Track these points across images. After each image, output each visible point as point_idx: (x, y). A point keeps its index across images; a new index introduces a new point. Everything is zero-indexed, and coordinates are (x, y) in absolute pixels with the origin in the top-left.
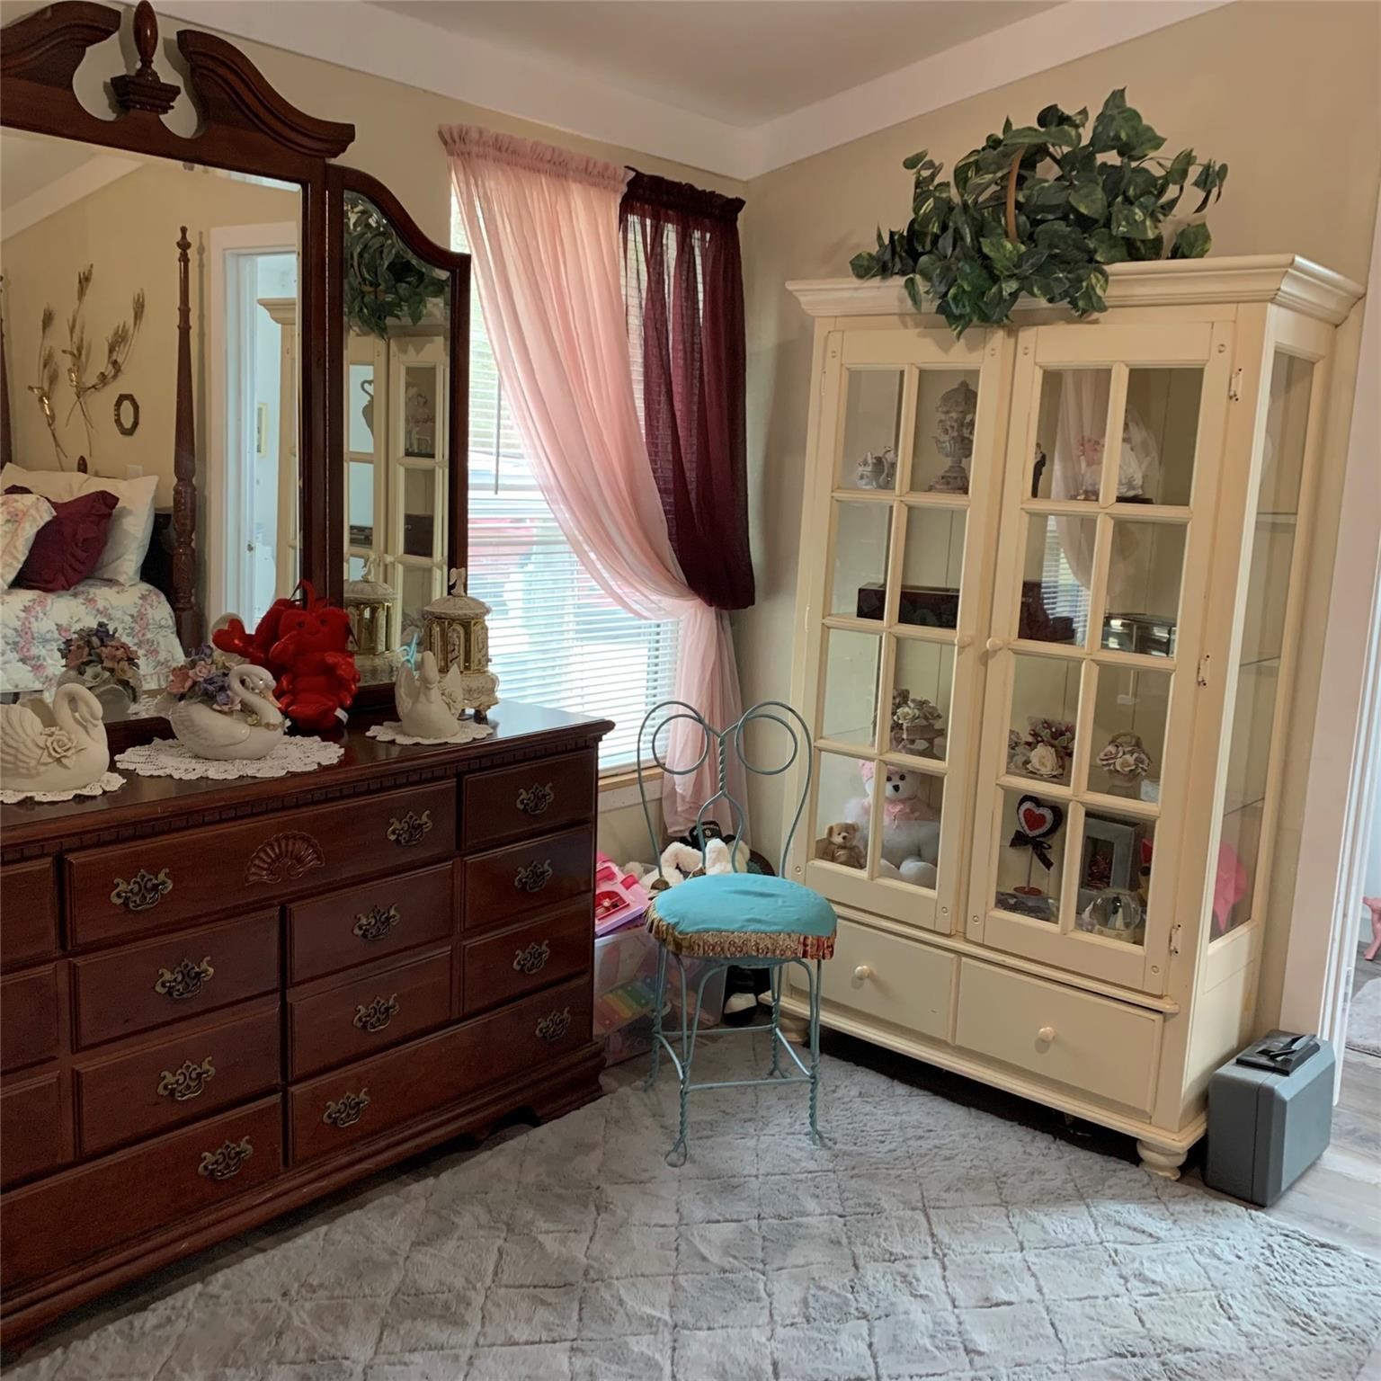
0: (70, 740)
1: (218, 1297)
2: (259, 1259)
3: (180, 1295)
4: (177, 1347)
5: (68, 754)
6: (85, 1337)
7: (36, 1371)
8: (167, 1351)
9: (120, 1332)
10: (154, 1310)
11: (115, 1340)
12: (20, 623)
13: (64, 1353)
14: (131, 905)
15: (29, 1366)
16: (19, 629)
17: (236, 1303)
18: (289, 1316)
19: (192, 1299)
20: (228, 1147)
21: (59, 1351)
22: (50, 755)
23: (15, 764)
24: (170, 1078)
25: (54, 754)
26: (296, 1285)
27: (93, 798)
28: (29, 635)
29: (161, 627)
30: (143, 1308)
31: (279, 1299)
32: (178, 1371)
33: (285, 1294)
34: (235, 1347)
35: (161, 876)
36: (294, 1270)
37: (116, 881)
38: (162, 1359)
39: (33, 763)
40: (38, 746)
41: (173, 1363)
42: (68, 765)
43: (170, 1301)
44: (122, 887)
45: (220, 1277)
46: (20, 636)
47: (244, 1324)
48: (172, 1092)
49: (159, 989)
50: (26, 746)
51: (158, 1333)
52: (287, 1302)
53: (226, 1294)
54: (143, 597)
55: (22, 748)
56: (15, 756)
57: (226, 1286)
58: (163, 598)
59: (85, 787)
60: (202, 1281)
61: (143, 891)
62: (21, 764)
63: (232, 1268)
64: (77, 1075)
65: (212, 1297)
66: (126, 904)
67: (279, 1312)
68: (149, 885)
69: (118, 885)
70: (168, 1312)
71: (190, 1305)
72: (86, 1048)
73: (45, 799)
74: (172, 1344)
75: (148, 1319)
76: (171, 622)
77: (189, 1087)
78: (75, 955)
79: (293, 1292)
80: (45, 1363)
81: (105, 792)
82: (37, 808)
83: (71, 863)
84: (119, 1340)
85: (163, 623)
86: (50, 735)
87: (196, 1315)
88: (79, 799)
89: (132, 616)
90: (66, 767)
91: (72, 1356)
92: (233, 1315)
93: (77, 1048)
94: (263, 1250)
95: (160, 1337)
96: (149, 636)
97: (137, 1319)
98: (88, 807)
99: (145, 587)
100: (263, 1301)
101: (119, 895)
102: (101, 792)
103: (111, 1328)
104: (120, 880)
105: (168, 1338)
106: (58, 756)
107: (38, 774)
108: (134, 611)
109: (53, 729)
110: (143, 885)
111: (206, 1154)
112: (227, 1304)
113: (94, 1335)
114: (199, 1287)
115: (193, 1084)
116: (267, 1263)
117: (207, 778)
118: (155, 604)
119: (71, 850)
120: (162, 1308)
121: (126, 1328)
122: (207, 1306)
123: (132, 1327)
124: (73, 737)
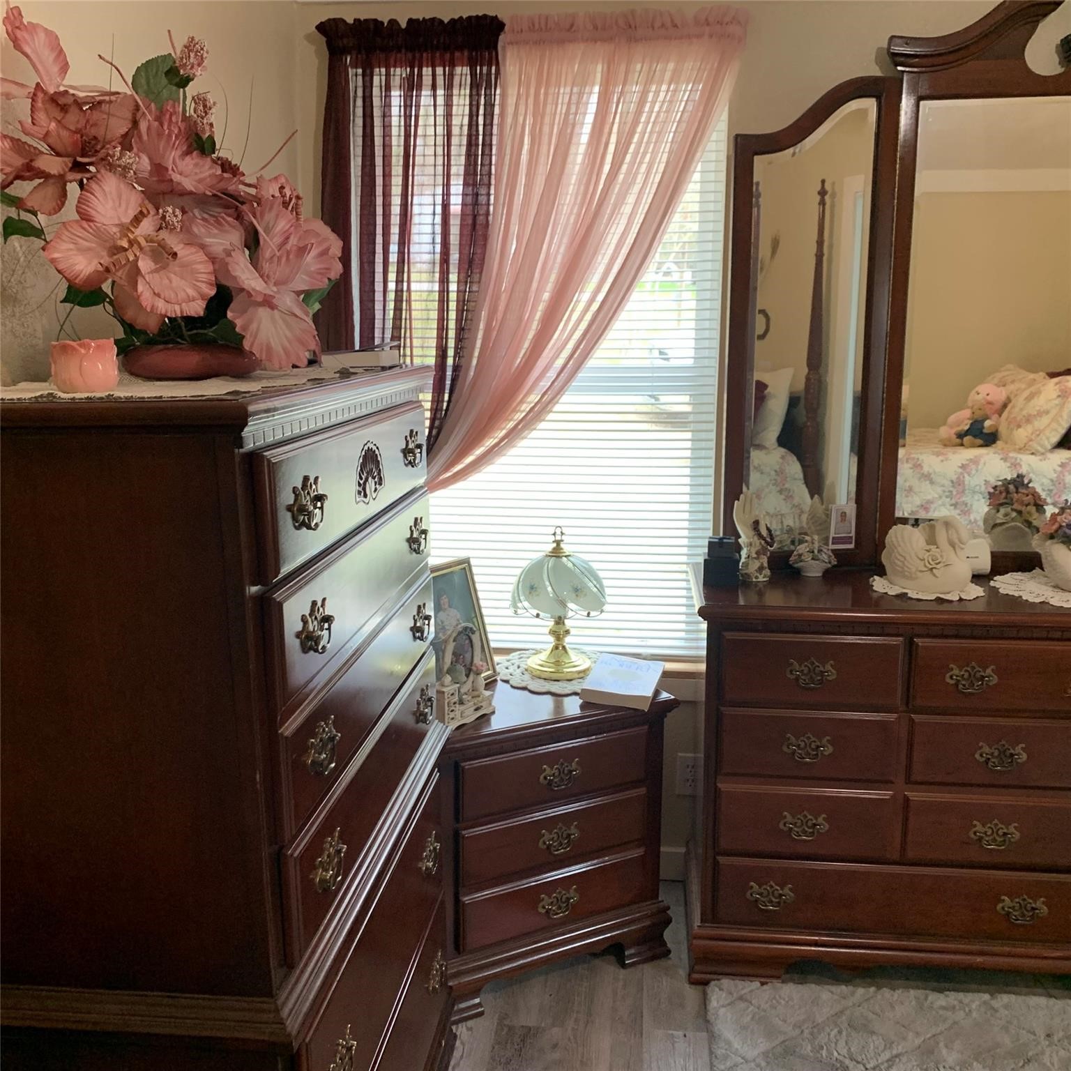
0: (941, 556)
1: (996, 1011)
2: (1042, 1001)
3: (970, 996)
4: (951, 1028)
5: (938, 566)
6: (894, 989)
7: (853, 994)
8: (941, 1027)
9: (917, 998)
10: (947, 996)
11: (911, 1002)
12: (1055, 475)
13: (875, 992)
14: (961, 686)
15: (851, 988)
16: (1055, 479)
17: (1008, 1022)
18: (1043, 1053)
19: (977, 1003)
20: (1024, 900)
21: (872, 989)
22: (925, 566)
23: (903, 568)
24: (979, 827)
25: (928, 565)
26: (1061, 1034)
27: (951, 602)
28: (1061, 485)
29: (795, 479)
30: (941, 991)
31: (1042, 1038)
32: (941, 1045)
33: (1048, 1036)
34: (989, 1051)
35: (989, 671)
36: (1066, 1022)
37: (951, 666)
38: (934, 1030)
39: (914, 570)
40: (918, 558)
41: (941, 1038)
42: (937, 575)
43: (961, 995)
44: (956, 672)
45: (1005, 998)
46: (1054, 485)
47: (1007, 1041)
48: (980, 839)
49: (977, 756)
50: (911, 557)
51: (941, 1012)
52: (1047, 1043)
53: (1004, 1012)
54: (783, 457)
55: (908, 558)
56: (904, 563)
57: (1006, 1007)
58: (795, 458)
59: (948, 593)
60: (992, 995)
61: (972, 678)
62: (906, 569)
63: (1018, 996)
64: (907, 799)
65: (993, 1008)
66: (957, 685)
67: (1036, 1046)
68: (978, 675)
69: (952, 669)
70: (956, 1003)
71: (974, 1006)
72: (917, 783)
73: (915, 596)
74: (947, 1025)
75: (940, 1000)
76: (801, 476)
77: (994, 840)
78: (915, 713)
79: (1056, 1038)
80: (861, 991)
81: (961, 600)
82: (909, 602)
83: (917, 645)
84: (914, 1003)
85: (796, 476)
86: (928, 551)
87: (974, 1014)
88: (939, 600)
89: (776, 471)
90: (935, 575)
91: (879, 997)
92: (1001, 1028)
93: (908, 781)
94: (1051, 996)
95: (941, 1016)
96: (787, 486)
97: (933, 996)
98: (945, 607)
99: (782, 450)
100: (1029, 1032)
101: (951, 677)
102: (958, 599)
103: (912, 992)
104: (954, 666)
105: (945, 1020)
106: (931, 567)
107: (917, 578)
108: (777, 467)
109: (932, 547)
110: (973, 674)
111: (1006, 898)
112: (1001, 1019)
113: (900, 991)
114: (986, 997)
115: (999, 839)
116: (1047, 1006)
117: (1048, 603)
118: (791, 462)
119: (919, 636)
120: (952, 998)
121: (922, 997)
122: (986, 1013)
123: (926, 998)
124: (944, 554)
